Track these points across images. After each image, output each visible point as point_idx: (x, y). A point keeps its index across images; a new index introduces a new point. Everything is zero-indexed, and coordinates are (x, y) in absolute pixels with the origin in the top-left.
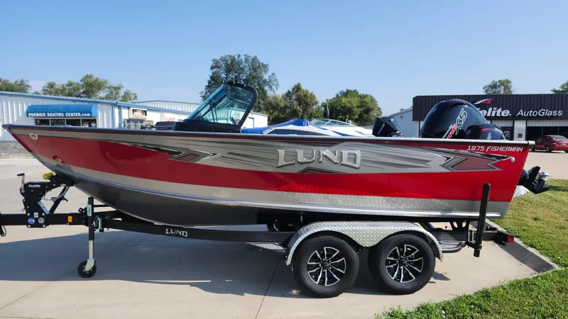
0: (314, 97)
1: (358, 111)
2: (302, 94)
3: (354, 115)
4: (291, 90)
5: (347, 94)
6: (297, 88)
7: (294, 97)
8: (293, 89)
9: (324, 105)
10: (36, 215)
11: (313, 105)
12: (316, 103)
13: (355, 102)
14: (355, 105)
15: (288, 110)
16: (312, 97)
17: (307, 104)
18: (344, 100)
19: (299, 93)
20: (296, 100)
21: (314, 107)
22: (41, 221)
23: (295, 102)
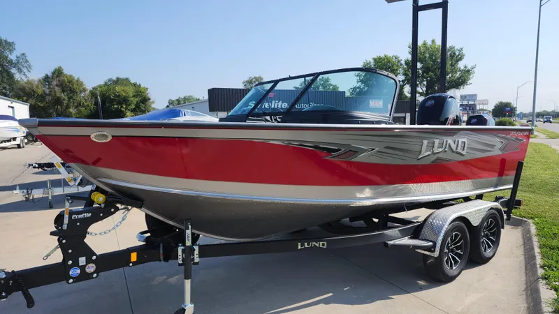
0: (82, 84)
1: (135, 100)
2: (66, 80)
3: (130, 104)
4: (50, 74)
5: (118, 81)
6: (58, 73)
7: (54, 83)
8: (53, 73)
9: (93, 94)
10: (82, 261)
11: (81, 92)
12: (84, 90)
13: (131, 91)
14: (131, 95)
15: (48, 98)
16: (79, 83)
17: (73, 91)
18: (118, 88)
19: (61, 78)
20: (57, 85)
21: (82, 95)
22: (91, 268)
23: (57, 89)
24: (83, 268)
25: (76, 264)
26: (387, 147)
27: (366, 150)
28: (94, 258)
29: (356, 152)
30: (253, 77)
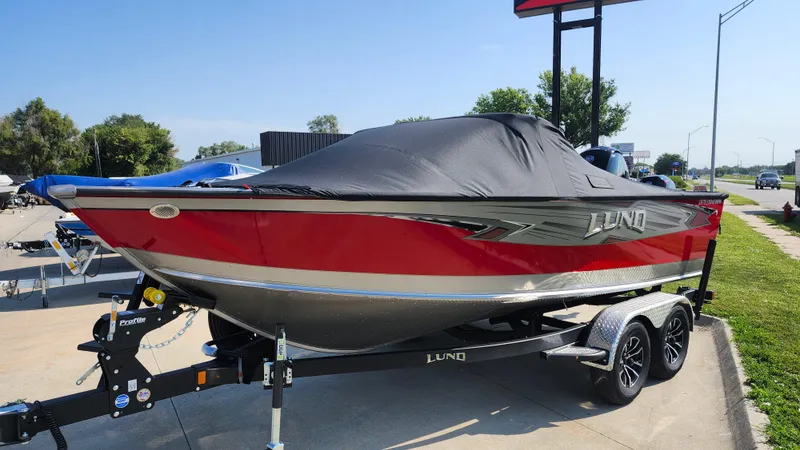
0: (71, 123)
1: (150, 148)
2: (47, 118)
3: (141, 154)
4: (23, 109)
5: (124, 120)
6: (37, 107)
7: (30, 122)
8: (29, 107)
9: (87, 138)
10: (132, 385)
11: (69, 136)
12: (75, 133)
13: (143, 136)
14: (143, 140)
15: (20, 144)
16: (67, 122)
17: (57, 134)
18: (124, 131)
19: (40, 114)
20: (34, 126)
21: (71, 140)
22: (144, 395)
23: (33, 130)
24: (133, 395)
25: (123, 390)
26: (546, 223)
27: (519, 227)
28: (149, 380)
29: (505, 229)
30: (322, 115)
